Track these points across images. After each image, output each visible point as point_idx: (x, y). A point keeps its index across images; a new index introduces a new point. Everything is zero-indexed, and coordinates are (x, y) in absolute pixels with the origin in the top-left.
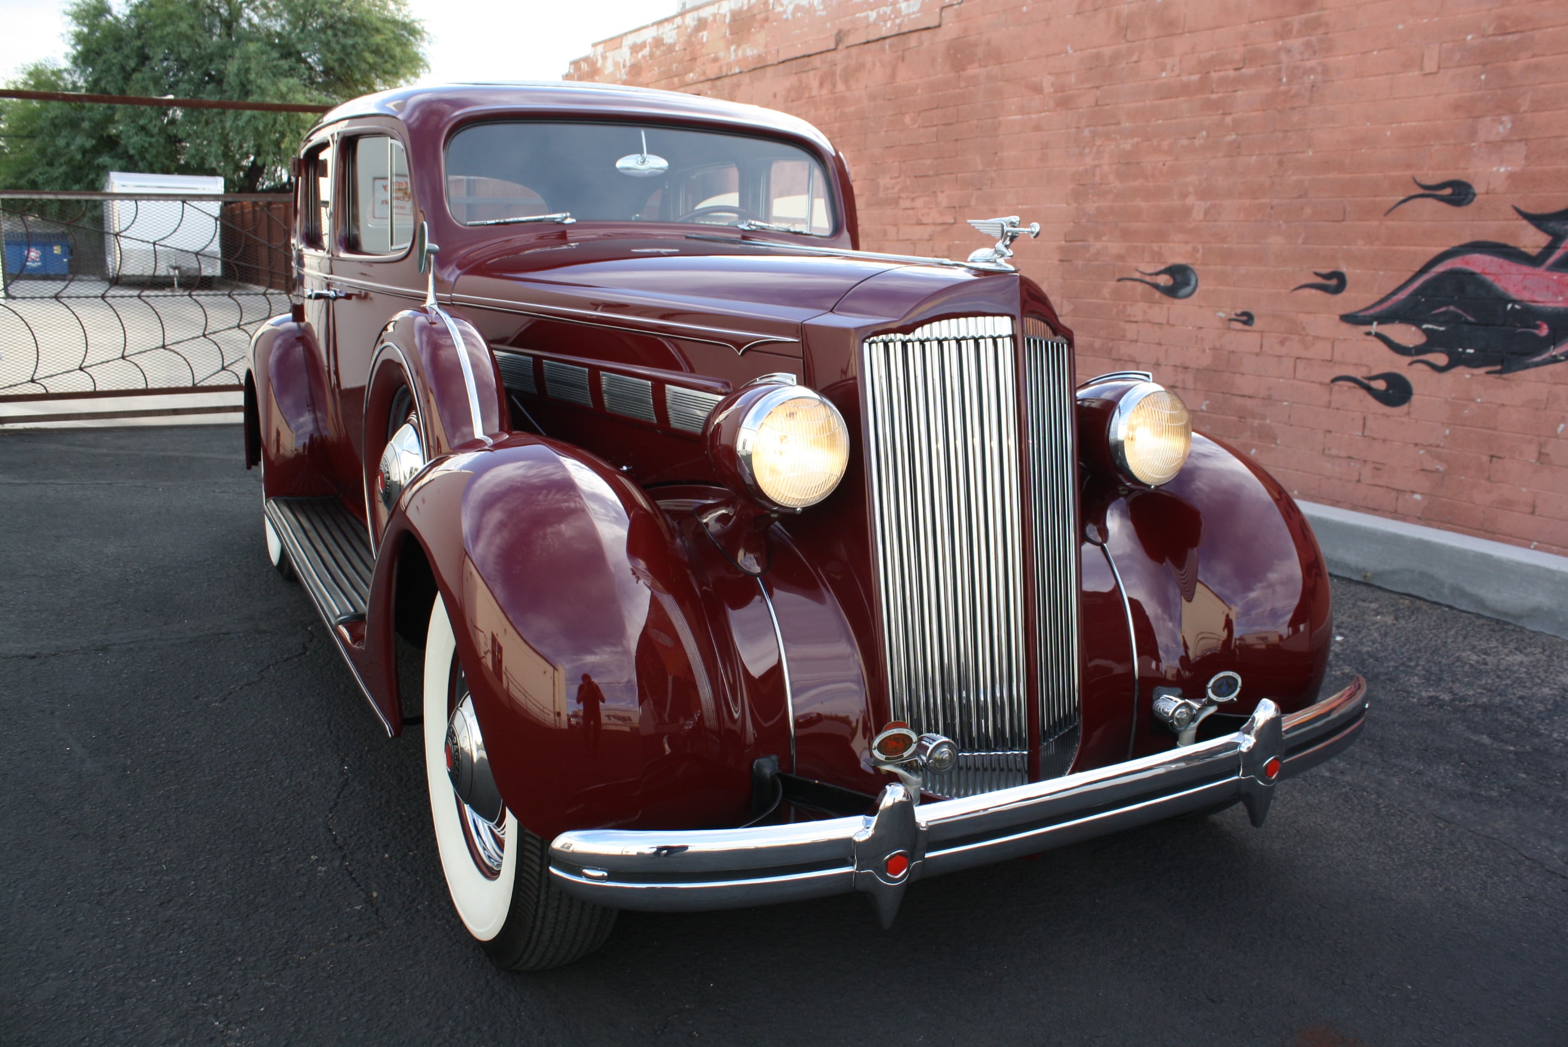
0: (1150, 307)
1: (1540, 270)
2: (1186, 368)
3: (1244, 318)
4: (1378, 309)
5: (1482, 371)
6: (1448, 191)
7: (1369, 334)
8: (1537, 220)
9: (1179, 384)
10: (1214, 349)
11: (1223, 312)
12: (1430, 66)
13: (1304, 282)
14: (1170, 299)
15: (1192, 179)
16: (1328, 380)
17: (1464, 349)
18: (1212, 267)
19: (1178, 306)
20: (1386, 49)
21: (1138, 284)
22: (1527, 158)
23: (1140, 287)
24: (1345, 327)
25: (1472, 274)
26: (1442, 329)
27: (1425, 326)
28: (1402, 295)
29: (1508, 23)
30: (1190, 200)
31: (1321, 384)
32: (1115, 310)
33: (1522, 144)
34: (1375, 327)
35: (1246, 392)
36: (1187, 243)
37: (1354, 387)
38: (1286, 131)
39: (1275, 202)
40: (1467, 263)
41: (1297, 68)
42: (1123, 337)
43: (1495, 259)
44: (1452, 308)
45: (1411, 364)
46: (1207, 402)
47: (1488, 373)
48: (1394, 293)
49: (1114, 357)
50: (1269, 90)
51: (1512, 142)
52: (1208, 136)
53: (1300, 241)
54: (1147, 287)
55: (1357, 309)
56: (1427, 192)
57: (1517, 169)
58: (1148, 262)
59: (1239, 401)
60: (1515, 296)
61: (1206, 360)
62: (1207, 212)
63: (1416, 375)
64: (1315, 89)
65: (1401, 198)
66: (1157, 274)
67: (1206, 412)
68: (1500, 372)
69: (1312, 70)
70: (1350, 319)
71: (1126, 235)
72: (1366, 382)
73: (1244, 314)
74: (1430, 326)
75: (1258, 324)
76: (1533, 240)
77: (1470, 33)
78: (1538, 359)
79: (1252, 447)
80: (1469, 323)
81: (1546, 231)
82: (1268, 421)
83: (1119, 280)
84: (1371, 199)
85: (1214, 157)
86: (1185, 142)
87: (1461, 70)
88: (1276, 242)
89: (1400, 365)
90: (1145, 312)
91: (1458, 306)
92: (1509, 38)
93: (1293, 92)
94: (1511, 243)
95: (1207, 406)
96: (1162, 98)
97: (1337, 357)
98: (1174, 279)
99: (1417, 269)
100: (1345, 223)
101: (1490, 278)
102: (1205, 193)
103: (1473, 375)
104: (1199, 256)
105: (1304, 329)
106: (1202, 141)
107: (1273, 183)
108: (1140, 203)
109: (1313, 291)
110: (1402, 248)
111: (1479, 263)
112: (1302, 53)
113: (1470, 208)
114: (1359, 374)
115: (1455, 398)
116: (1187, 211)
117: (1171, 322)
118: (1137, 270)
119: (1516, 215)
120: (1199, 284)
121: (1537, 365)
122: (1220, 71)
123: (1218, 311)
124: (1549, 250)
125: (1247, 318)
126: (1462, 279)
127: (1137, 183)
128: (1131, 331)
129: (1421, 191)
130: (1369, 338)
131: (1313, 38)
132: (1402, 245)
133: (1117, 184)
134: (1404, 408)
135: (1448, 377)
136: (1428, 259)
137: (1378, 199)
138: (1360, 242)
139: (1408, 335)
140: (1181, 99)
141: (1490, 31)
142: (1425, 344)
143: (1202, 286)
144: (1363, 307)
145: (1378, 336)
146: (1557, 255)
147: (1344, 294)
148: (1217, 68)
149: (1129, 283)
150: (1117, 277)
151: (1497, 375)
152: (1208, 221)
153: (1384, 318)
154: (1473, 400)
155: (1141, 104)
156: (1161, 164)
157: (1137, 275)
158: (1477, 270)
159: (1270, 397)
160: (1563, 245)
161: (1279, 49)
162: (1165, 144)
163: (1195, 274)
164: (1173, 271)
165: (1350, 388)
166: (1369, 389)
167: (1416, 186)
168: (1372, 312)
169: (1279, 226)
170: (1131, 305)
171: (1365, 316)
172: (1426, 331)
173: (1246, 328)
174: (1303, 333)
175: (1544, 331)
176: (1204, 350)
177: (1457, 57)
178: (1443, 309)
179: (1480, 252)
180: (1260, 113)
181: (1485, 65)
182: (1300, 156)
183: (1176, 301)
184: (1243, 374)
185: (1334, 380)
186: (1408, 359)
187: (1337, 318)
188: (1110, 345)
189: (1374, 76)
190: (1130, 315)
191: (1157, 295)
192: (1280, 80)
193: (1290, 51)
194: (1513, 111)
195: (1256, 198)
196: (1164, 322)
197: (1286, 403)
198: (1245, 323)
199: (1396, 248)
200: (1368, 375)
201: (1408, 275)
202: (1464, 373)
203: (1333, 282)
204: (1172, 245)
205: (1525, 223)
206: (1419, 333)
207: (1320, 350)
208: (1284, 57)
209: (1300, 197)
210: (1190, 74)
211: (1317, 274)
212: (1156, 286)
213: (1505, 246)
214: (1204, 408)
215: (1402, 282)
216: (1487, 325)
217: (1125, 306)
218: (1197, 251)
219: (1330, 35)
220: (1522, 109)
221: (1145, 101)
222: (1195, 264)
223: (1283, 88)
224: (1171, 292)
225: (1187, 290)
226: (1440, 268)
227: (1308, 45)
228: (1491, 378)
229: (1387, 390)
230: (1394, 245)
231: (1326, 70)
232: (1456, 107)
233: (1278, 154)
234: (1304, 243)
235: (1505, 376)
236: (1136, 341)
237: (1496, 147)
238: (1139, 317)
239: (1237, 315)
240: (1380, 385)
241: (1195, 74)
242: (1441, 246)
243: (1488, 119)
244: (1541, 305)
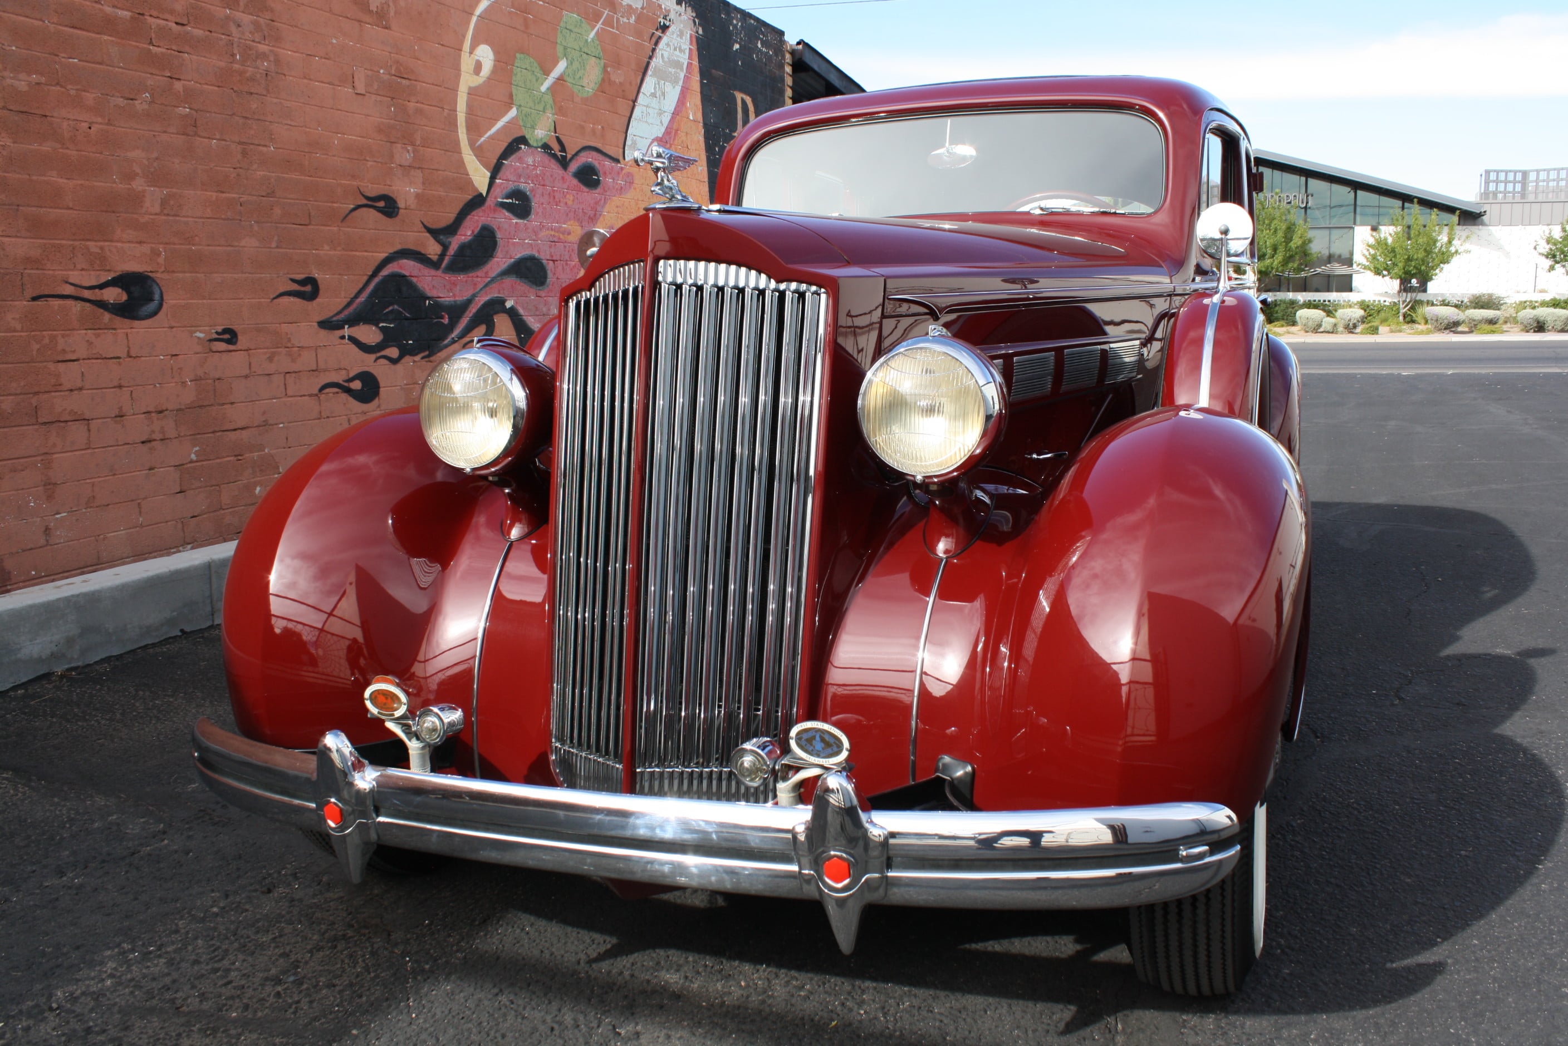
0: (98, 336)
1: (439, 273)
2: (161, 412)
3: (227, 336)
4: (346, 312)
5: (418, 358)
6: (382, 204)
7: (343, 337)
8: (434, 233)
9: (157, 436)
10: (196, 380)
11: (201, 332)
12: (361, 88)
13: (282, 290)
14: (127, 322)
15: (136, 154)
16: (316, 391)
17: (407, 342)
18: (181, 275)
19: (140, 330)
20: (325, 58)
21: (69, 302)
22: (424, 183)
23: (77, 307)
24: (323, 333)
25: (404, 276)
26: (392, 326)
27: (381, 325)
28: (362, 298)
29: (402, 69)
30: (139, 184)
31: (311, 395)
32: (36, 347)
33: (419, 171)
34: (347, 331)
35: (239, 425)
36: (140, 243)
37: (337, 393)
38: (246, 118)
39: (245, 198)
40: (401, 268)
41: (250, 48)
42: (57, 387)
43: (416, 264)
44: (396, 307)
45: (375, 361)
46: (197, 448)
47: (423, 358)
48: (356, 296)
49: (41, 420)
50: (222, 64)
51: (415, 168)
52: (152, 102)
53: (274, 245)
54: (88, 304)
55: (332, 314)
56: (369, 203)
57: (420, 191)
58: (82, 270)
59: (232, 435)
60: (429, 294)
61: (188, 396)
62: (164, 203)
63: (381, 370)
64: (269, 78)
65: (352, 206)
66: (102, 286)
67: (197, 461)
68: (428, 356)
69: (264, 56)
70: (327, 325)
71: (36, 227)
72: (346, 384)
73: (226, 331)
74: (384, 325)
75: (243, 341)
76: (432, 249)
77: (381, 68)
78: (446, 342)
79: (255, 485)
80: (407, 319)
81: (439, 241)
82: (266, 451)
83: (35, 299)
84: (329, 204)
85: (165, 132)
86: (121, 102)
87: (379, 98)
88: (249, 244)
89: (367, 363)
90: (90, 343)
91: (398, 305)
92: (404, 81)
93: (248, 75)
94: (423, 252)
95: (196, 453)
96: (73, 27)
97: (322, 365)
98: (129, 293)
99: (370, 273)
100: (309, 227)
101: (414, 280)
102: (156, 178)
103: (414, 362)
104: (161, 260)
105: (289, 340)
106: (146, 106)
107: (238, 175)
108: (54, 177)
109: (292, 299)
110: (358, 254)
111: (408, 267)
112: (250, 33)
113: (397, 219)
114: (339, 378)
115: (406, 385)
116: (136, 199)
117: (133, 353)
118: (67, 282)
119: (423, 229)
120: (165, 298)
121: (447, 346)
122: (158, 17)
123: (195, 332)
124: (442, 255)
125: (230, 336)
126: (399, 280)
127: (46, 147)
128: (70, 374)
129: (365, 202)
130: (343, 341)
131: (261, 20)
132: (356, 251)
133: (9, 142)
134: (376, 402)
135: (399, 367)
136: (376, 264)
137: (335, 205)
138: (326, 247)
139: (370, 334)
140: (106, 37)
141: (393, 72)
142: (383, 341)
143: (170, 301)
144: (335, 312)
145: (352, 339)
146: (447, 260)
147: (319, 300)
148: (155, 13)
149: (56, 303)
150: (29, 293)
151: (427, 359)
152: (168, 215)
153: (353, 321)
154: (416, 383)
155: (37, 23)
156: (86, 125)
157: (69, 290)
158: (407, 274)
159: (265, 424)
160: (448, 254)
161: (228, 18)
162: (90, 98)
163: (158, 284)
164: (124, 281)
165: (334, 393)
166: (348, 391)
167: (362, 198)
168: (342, 316)
169: (251, 226)
170: (63, 336)
171: (338, 321)
172: (382, 329)
173: (231, 347)
174: (289, 345)
175: (446, 321)
176: (184, 383)
177: (376, 87)
178: (391, 308)
179: (406, 258)
180: (216, 88)
181: (393, 98)
182: (264, 149)
183: (136, 323)
184: (232, 403)
185: (322, 389)
186: (373, 357)
187: (316, 324)
188: (34, 401)
189: (318, 82)
190: (64, 351)
191: (107, 316)
192: (233, 55)
193: (239, 26)
194: (413, 144)
195: (223, 192)
196: (124, 355)
197: (281, 425)
198: (229, 342)
199: (354, 253)
200: (347, 378)
201: (365, 278)
202: (408, 360)
203: (308, 288)
204: (119, 245)
205: (428, 235)
206: (378, 331)
207: (307, 360)
208: (233, 29)
209: (268, 195)
210: (114, 6)
211: (293, 280)
212: (101, 304)
213: (420, 253)
214: (193, 457)
215: (361, 286)
216: (415, 319)
217: (53, 338)
218: (159, 255)
219: (276, 23)
220: (418, 143)
221: (44, 22)
222: (156, 272)
223: (236, 66)
224: (128, 311)
225: (152, 306)
226: (385, 272)
227: (257, 25)
228: (423, 362)
229: (362, 389)
230: (352, 251)
231: (277, 62)
232: (380, 130)
233: (240, 143)
234: (277, 247)
235: (432, 359)
236: (80, 389)
237: (407, 169)
238: (82, 352)
239: (217, 333)
240: (357, 385)
241: (123, 9)
242: (383, 252)
243: (399, 146)
244: (443, 299)
